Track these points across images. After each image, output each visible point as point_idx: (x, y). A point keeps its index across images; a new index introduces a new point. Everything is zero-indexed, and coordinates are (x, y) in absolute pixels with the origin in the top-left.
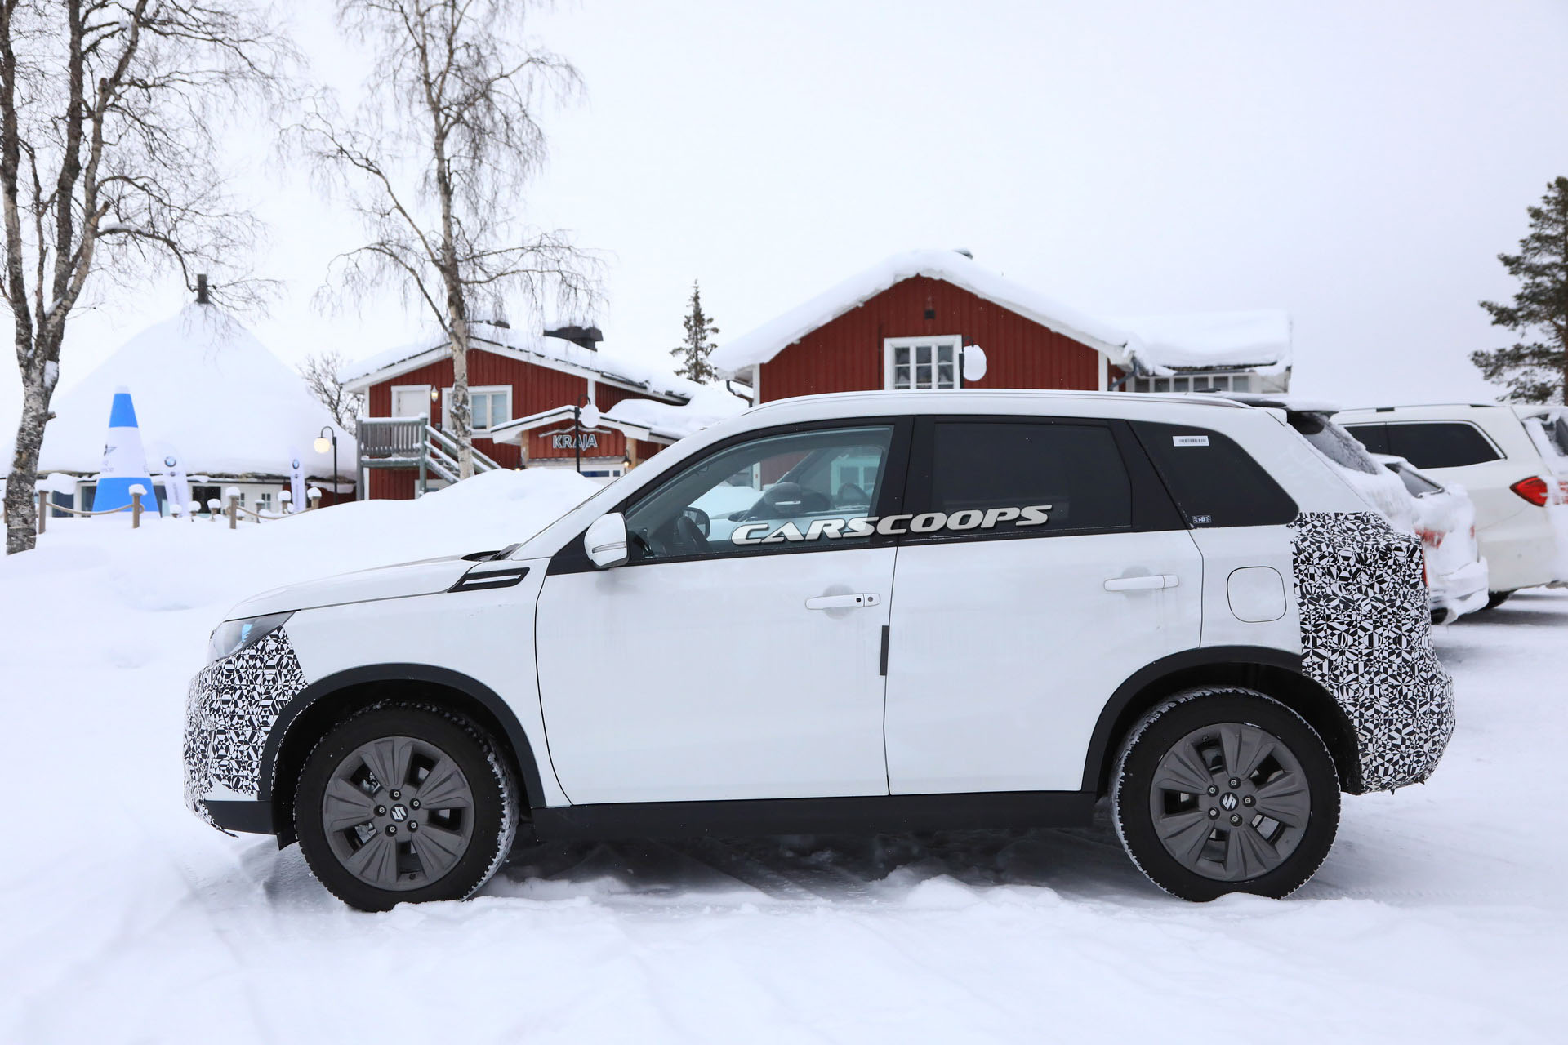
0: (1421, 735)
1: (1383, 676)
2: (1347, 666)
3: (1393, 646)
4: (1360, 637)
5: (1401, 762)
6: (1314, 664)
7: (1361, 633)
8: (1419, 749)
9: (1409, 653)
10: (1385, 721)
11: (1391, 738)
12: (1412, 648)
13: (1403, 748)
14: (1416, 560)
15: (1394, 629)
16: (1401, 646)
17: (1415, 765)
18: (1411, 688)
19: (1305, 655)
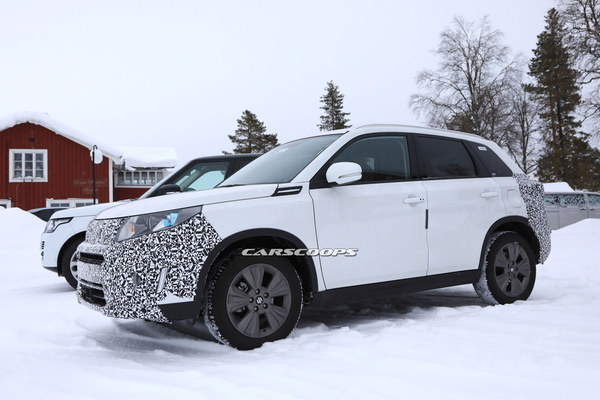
2: (537, 222)
6: (531, 221)
10: (544, 240)
19: (529, 218)
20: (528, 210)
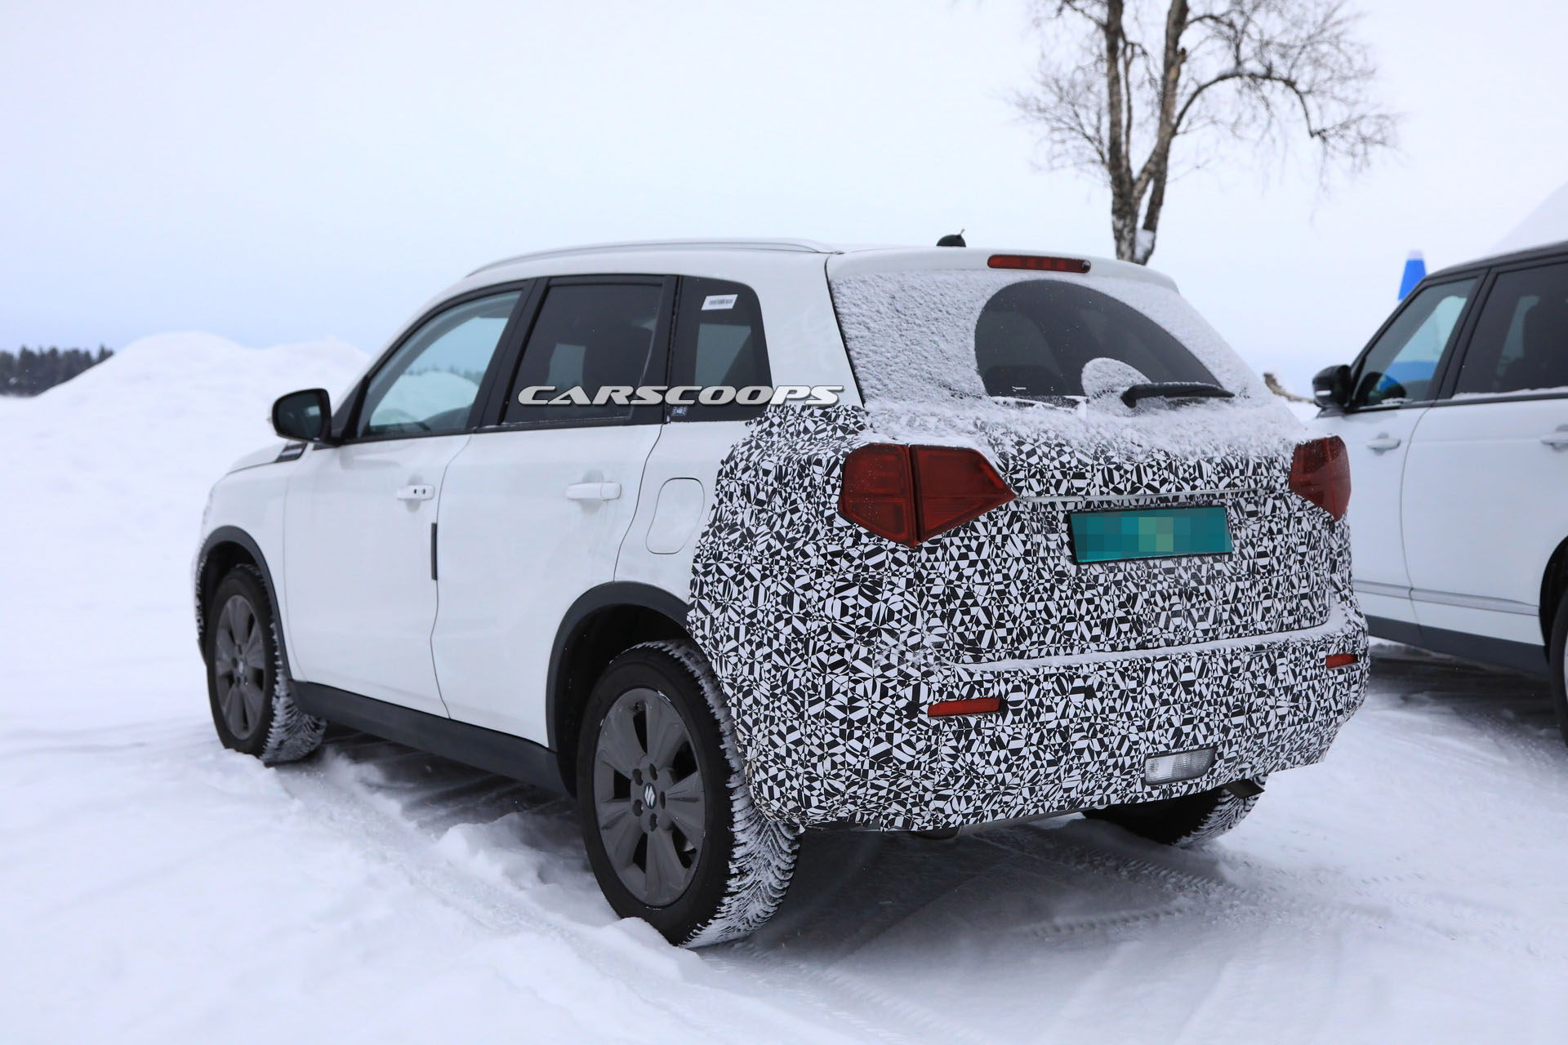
0: (812, 748)
1: (766, 650)
2: (727, 629)
3: (781, 608)
4: (745, 589)
5: (788, 784)
6: (698, 620)
7: (747, 583)
8: (810, 769)
9: (804, 622)
10: (766, 717)
11: (775, 746)
12: (807, 614)
13: (789, 762)
14: (833, 481)
15: (785, 583)
16: (792, 610)
17: (807, 792)
18: (799, 674)
19: (692, 606)
20: (695, 571)
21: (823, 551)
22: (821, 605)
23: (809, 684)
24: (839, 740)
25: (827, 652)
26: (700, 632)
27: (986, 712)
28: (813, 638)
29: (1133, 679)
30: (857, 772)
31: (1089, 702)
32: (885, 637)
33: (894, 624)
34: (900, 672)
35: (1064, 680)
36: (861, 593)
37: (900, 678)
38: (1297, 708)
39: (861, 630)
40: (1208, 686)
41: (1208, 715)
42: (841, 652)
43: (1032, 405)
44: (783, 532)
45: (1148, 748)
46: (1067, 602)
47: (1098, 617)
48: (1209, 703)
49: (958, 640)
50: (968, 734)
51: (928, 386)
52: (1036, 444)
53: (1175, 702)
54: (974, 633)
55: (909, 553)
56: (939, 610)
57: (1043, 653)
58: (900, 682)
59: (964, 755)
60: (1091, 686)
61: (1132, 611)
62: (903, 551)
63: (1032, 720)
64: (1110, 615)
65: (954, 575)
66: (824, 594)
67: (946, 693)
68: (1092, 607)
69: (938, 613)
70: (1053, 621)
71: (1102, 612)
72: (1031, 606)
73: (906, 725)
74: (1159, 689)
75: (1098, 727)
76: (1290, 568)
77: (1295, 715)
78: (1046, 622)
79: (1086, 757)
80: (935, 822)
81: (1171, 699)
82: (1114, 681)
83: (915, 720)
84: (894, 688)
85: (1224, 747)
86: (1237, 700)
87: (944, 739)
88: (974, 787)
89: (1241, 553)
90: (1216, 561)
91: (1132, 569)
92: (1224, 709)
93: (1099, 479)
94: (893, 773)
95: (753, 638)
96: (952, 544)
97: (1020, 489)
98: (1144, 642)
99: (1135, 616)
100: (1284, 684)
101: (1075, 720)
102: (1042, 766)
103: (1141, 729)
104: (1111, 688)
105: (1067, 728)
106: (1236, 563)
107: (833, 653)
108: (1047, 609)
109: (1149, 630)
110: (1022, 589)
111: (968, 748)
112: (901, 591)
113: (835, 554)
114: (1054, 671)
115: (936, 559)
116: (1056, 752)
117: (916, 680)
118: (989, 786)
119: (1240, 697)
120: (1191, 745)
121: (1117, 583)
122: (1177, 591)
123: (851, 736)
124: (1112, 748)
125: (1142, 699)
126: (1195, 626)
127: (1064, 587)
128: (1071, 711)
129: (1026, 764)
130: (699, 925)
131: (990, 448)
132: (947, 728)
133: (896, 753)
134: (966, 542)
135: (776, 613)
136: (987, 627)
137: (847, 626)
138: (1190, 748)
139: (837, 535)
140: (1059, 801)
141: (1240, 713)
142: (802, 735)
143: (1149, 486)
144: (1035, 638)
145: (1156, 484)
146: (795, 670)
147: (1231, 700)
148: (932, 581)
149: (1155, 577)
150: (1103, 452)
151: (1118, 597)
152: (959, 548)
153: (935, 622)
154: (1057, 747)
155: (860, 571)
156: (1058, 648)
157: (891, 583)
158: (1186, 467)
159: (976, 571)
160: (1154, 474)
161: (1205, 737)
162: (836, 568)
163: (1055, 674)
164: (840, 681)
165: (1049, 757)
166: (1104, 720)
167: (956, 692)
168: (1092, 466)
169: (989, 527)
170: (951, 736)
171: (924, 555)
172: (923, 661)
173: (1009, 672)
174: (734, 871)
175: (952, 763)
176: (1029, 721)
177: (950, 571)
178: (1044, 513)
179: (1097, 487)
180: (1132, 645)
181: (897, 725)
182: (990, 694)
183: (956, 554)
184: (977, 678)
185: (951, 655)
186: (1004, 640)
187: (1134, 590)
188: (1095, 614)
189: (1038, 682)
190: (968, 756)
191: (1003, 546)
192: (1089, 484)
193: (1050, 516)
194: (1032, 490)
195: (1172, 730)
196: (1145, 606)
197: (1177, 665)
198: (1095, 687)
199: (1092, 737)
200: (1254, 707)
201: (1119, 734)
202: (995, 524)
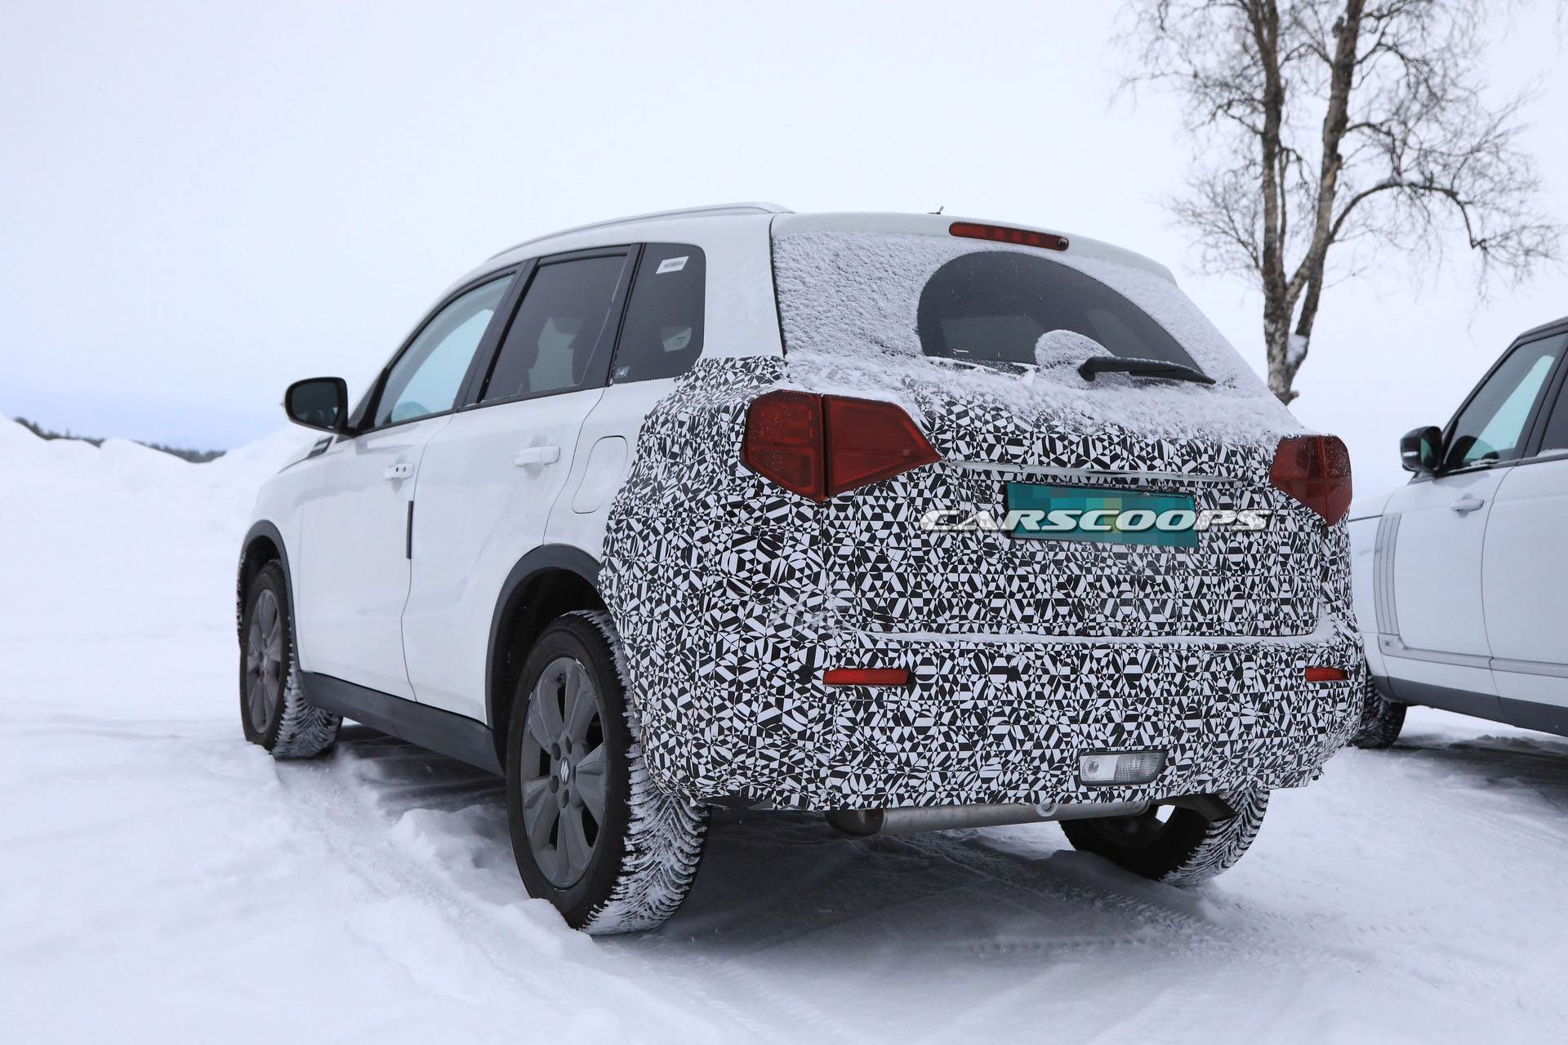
0: (701, 711)
1: (664, 607)
2: (631, 587)
3: (680, 562)
4: (650, 544)
5: (677, 751)
7: (652, 537)
8: (698, 735)
9: (700, 576)
11: (667, 710)
12: (704, 568)
13: (679, 726)
14: (737, 428)
15: (685, 536)
16: (690, 565)
17: (694, 760)
18: (692, 632)
19: (603, 565)
21: (723, 501)
22: (717, 558)
23: (701, 643)
24: (727, 703)
25: (721, 609)
26: (608, 592)
27: (890, 685)
28: (708, 594)
29: (1066, 664)
30: (744, 739)
31: (1012, 685)
32: (783, 595)
33: (794, 583)
34: (795, 633)
35: (983, 659)
36: (760, 547)
37: (794, 639)
38: (1267, 718)
39: (758, 586)
40: (1157, 682)
41: (1156, 714)
42: (735, 609)
43: (971, 368)
44: (689, 483)
45: (1081, 742)
46: (996, 576)
47: (1032, 596)
48: (1158, 701)
49: (866, 606)
50: (867, 706)
51: (858, 341)
52: (969, 406)
53: (1116, 695)
54: (885, 600)
55: (816, 508)
56: (846, 572)
57: (965, 629)
58: (793, 643)
59: (862, 728)
60: (1015, 668)
61: (1073, 594)
62: (809, 506)
63: (943, 698)
64: (1046, 596)
65: (865, 537)
66: (721, 547)
67: (844, 659)
68: (1025, 585)
69: (846, 576)
70: (978, 595)
71: (1037, 591)
72: (953, 577)
73: (798, 690)
74: (1098, 678)
75: (1022, 713)
76: (1269, 569)
77: (1264, 726)
78: (970, 595)
79: (1007, 744)
80: (833, 803)
81: (1112, 692)
82: (1043, 664)
83: (809, 686)
84: (787, 649)
85: (1175, 752)
86: (1193, 701)
87: (840, 708)
88: (874, 765)
89: (1210, 546)
90: (1178, 551)
91: (1076, 550)
92: (1176, 710)
93: (1038, 448)
94: (783, 743)
95: (653, 595)
96: (865, 502)
97: (946, 451)
98: (1085, 629)
99: (1076, 600)
100: (1251, 691)
101: (995, 702)
102: (954, 749)
103: (1073, 720)
104: (1039, 672)
105: (985, 710)
106: (1203, 556)
107: (727, 610)
108: (971, 582)
109: (1092, 617)
110: (943, 558)
111: (868, 720)
112: (804, 548)
113: (735, 505)
114: (971, 646)
115: (846, 518)
116: (971, 735)
117: (812, 642)
118: (891, 766)
119: (1196, 698)
120: (1134, 744)
121: (1058, 563)
122: (1128, 578)
123: (739, 699)
124: (1038, 738)
125: (1076, 688)
126: (1148, 618)
127: (993, 560)
128: (991, 692)
129: (934, 745)
130: (595, 906)
131: (916, 406)
132: (843, 697)
133: (786, 719)
134: (881, 502)
135: (676, 568)
136: (901, 595)
137: (743, 581)
138: (1134, 748)
139: (740, 485)
140: (978, 793)
141: (1197, 716)
142: (692, 697)
143: (1097, 461)
144: (956, 611)
145: (1107, 460)
146: (689, 628)
147: (1185, 701)
148: (840, 540)
149: (1104, 560)
150: (1046, 420)
151: (1057, 577)
152: (873, 507)
153: (841, 584)
154: (972, 730)
155: (759, 523)
156: (983, 625)
157: (793, 538)
158: (1144, 446)
159: (891, 534)
160: (1104, 448)
161: (1152, 738)
162: (735, 520)
163: (973, 650)
164: (731, 639)
165: (962, 739)
166: (1029, 705)
167: (856, 659)
168: (1032, 434)
169: (909, 489)
170: (848, 706)
171: (833, 512)
172: (822, 624)
173: (919, 643)
174: (630, 848)
175: (849, 737)
176: (940, 698)
177: (861, 532)
178: (976, 481)
179: (1036, 456)
180: (1071, 630)
181: (788, 690)
182: (895, 665)
183: (869, 513)
184: (881, 645)
185: (858, 621)
186: (919, 610)
187: (1077, 572)
188: (1028, 593)
189: (952, 657)
190: (867, 729)
191: (924, 509)
192: (1026, 452)
193: (984, 484)
194: (960, 452)
195: (1111, 726)
196: (1088, 589)
197: (1120, 655)
198: (1020, 669)
199: (1014, 723)
200: (1213, 712)
201: (1047, 723)
202: (916, 486)
